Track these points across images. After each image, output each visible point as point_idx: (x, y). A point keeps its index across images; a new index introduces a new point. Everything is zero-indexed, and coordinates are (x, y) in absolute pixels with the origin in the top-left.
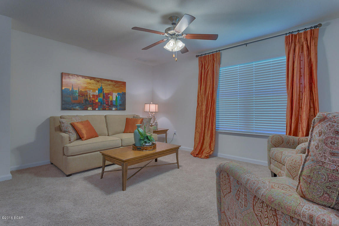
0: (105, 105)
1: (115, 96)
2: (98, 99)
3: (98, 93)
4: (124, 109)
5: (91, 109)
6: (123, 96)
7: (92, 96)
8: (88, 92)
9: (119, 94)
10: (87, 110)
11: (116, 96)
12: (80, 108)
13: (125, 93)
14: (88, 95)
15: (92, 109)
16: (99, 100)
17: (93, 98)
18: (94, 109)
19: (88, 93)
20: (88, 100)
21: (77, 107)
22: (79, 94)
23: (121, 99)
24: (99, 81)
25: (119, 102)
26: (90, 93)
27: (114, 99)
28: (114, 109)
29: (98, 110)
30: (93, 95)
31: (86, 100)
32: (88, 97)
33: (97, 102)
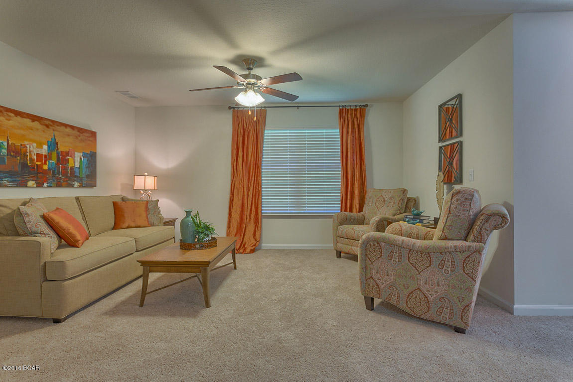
0: (61, 176)
1: (79, 159)
2: (47, 163)
3: (47, 152)
5: (33, 184)
6: (92, 158)
7: (35, 157)
8: (27, 147)
9: (85, 155)
10: (25, 186)
11: (81, 159)
12: (10, 182)
13: (96, 153)
14: (28, 154)
15: (35, 186)
16: (50, 166)
17: (37, 161)
18: (40, 185)
19: (28, 151)
20: (27, 165)
21: (5, 181)
22: (8, 150)
23: (89, 164)
24: (50, 126)
25: (85, 172)
26: (31, 149)
27: (77, 165)
28: (76, 184)
29: (48, 187)
30: (38, 155)
31: (24, 165)
32: (27, 158)
33: (46, 170)
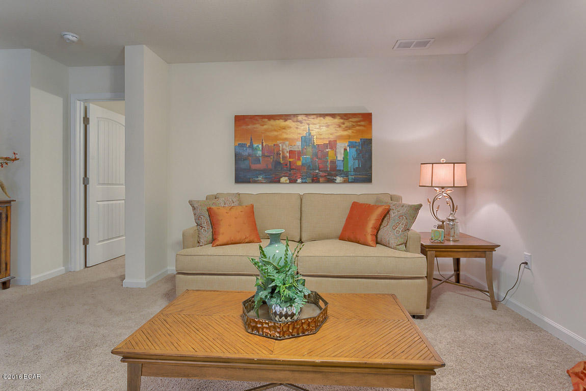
0: (317, 171)
1: (342, 151)
2: (301, 158)
3: (300, 147)
4: (368, 180)
5: (286, 180)
6: (365, 149)
7: (288, 155)
8: (279, 146)
9: (351, 145)
10: (278, 182)
11: (345, 150)
12: (266, 178)
13: (371, 140)
14: (281, 152)
15: (288, 182)
16: (304, 162)
17: (290, 158)
18: (293, 181)
19: (281, 149)
20: (280, 163)
21: (260, 178)
22: (262, 152)
23: (358, 154)
25: (352, 164)
26: (284, 147)
27: (340, 157)
28: (339, 179)
29: (302, 182)
30: (291, 152)
31: (277, 163)
32: (280, 157)
33: (299, 166)
